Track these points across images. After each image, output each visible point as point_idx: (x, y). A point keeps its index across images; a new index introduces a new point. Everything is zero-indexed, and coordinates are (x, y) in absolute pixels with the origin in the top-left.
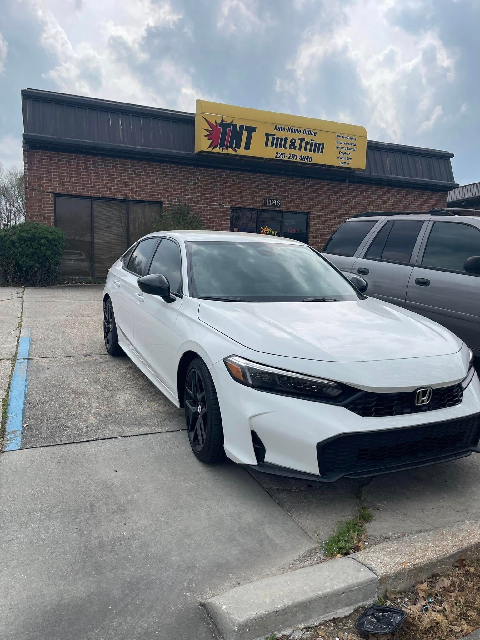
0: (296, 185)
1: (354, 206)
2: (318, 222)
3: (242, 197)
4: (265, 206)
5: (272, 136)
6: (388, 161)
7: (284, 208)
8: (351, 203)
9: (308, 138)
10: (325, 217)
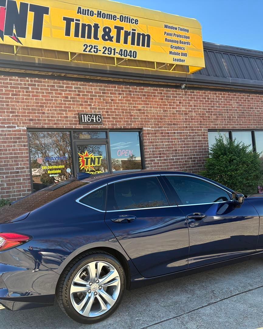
0: (120, 94)
1: (195, 117)
2: (154, 139)
3: (44, 113)
4: (80, 124)
5: (75, 21)
6: (224, 64)
7: (108, 125)
8: (190, 113)
9: (128, 27)
10: (162, 133)
